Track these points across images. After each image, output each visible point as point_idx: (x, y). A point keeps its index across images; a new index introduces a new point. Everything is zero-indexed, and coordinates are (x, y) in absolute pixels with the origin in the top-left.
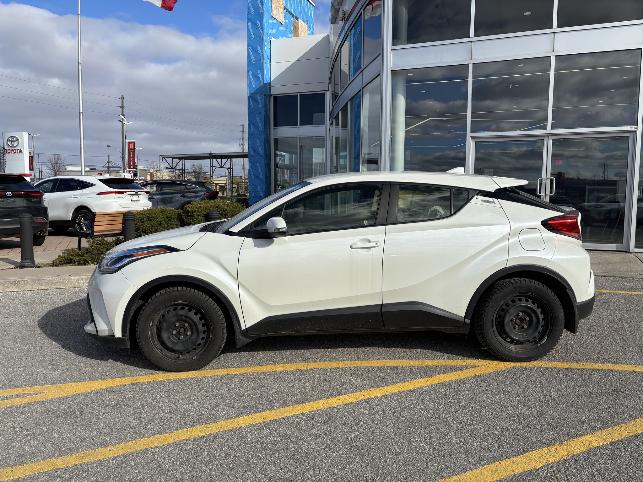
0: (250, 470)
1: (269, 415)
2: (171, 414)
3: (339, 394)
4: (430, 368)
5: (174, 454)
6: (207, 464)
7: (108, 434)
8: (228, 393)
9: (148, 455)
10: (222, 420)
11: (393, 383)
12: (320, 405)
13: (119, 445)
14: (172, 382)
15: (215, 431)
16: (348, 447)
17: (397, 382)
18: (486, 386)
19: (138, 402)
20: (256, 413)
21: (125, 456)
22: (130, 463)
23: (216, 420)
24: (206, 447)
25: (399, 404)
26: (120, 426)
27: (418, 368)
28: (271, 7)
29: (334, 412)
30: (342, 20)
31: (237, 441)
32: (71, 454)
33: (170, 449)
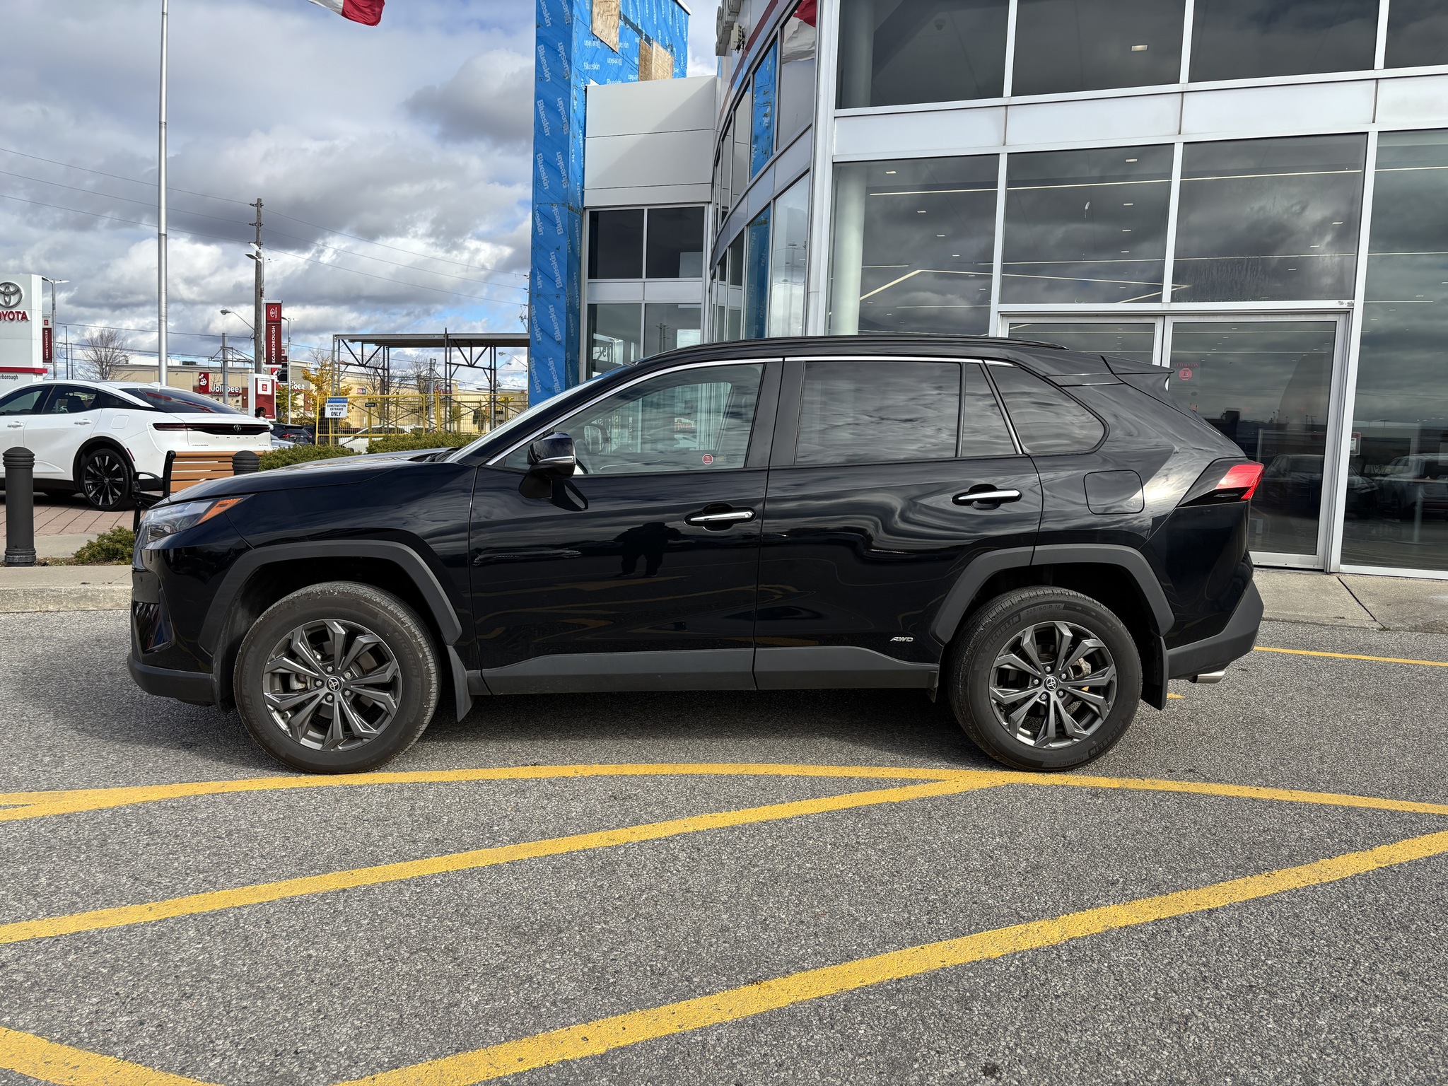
0: (425, 950)
1: (484, 857)
2: (284, 850)
3: (636, 822)
4: (835, 780)
5: (279, 918)
6: (341, 936)
7: (150, 883)
8: (410, 816)
9: (225, 918)
10: (386, 863)
11: (752, 805)
12: (595, 840)
13: (171, 900)
14: (296, 793)
15: (370, 881)
16: (629, 915)
17: (761, 804)
18: (942, 817)
19: (220, 827)
20: (459, 851)
21: (178, 920)
22: (187, 931)
23: (375, 862)
24: (345, 908)
25: (752, 843)
26: (177, 868)
27: (812, 779)
28: (589, 12)
29: (618, 854)
30: (738, 48)
31: (410, 899)
32: (72, 914)
33: (272, 911)
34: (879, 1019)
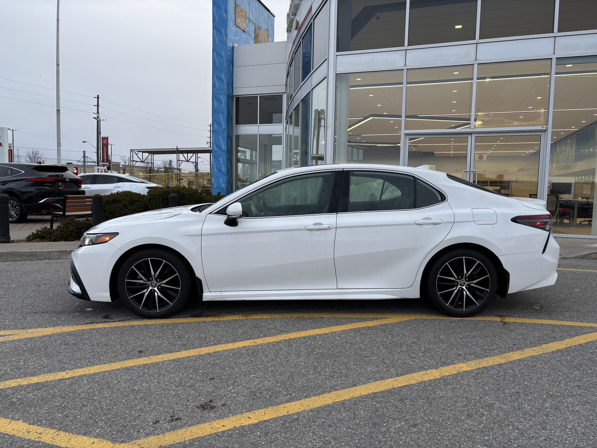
3: (265, 336)
4: (345, 318)
5: (121, 375)
7: (67, 363)
8: (172, 336)
9: (99, 376)
10: (163, 354)
11: (312, 329)
12: (249, 343)
13: (76, 369)
14: (125, 328)
15: (157, 361)
16: (264, 371)
17: (316, 328)
18: (389, 332)
20: (193, 349)
21: (79, 377)
22: (83, 381)
23: (159, 353)
26: (77, 357)
27: (336, 318)
29: (258, 348)
30: (296, 29)
32: (35, 376)
33: (118, 373)
34: (368, 408)
